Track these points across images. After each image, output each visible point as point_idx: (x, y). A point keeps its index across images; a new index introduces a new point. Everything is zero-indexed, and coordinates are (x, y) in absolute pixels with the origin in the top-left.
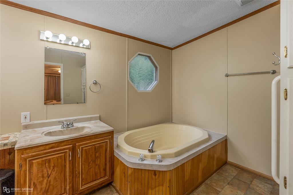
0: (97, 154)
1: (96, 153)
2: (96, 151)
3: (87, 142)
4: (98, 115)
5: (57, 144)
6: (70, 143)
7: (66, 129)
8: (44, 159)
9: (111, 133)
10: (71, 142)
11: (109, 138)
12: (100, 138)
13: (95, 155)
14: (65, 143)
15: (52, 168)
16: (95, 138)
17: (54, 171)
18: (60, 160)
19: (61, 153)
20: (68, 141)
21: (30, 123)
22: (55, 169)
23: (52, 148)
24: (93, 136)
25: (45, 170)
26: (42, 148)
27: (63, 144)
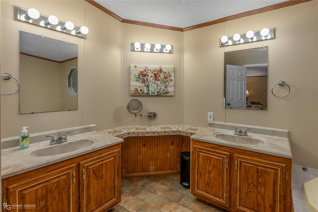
0: (261, 180)
1: (259, 177)
2: (259, 174)
3: (247, 157)
4: (287, 131)
5: (217, 146)
6: (228, 150)
7: (238, 137)
8: (207, 155)
9: (286, 160)
10: (230, 150)
11: (281, 167)
12: (265, 160)
13: (258, 180)
14: (224, 149)
15: (212, 166)
16: (258, 157)
17: (214, 170)
18: (218, 163)
19: (220, 156)
20: (227, 148)
21: (213, 122)
22: (215, 169)
23: (213, 148)
24: (256, 153)
25: (207, 166)
26: (206, 145)
27: (222, 148)
